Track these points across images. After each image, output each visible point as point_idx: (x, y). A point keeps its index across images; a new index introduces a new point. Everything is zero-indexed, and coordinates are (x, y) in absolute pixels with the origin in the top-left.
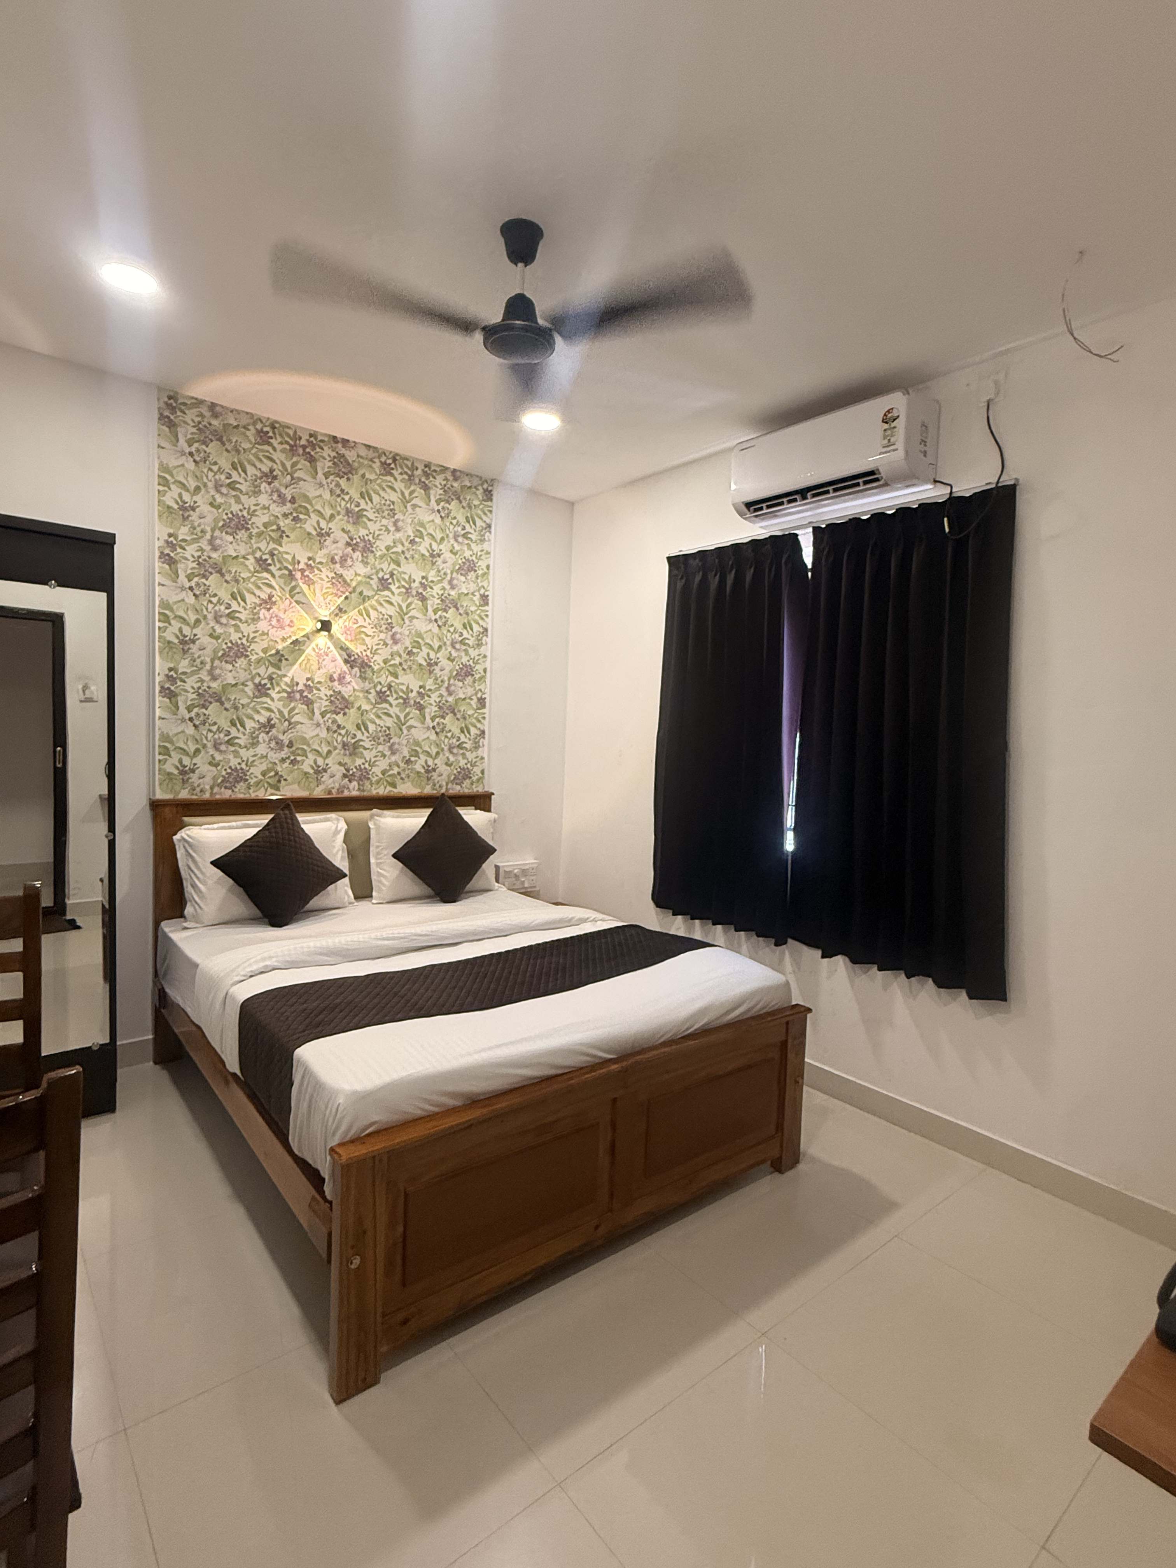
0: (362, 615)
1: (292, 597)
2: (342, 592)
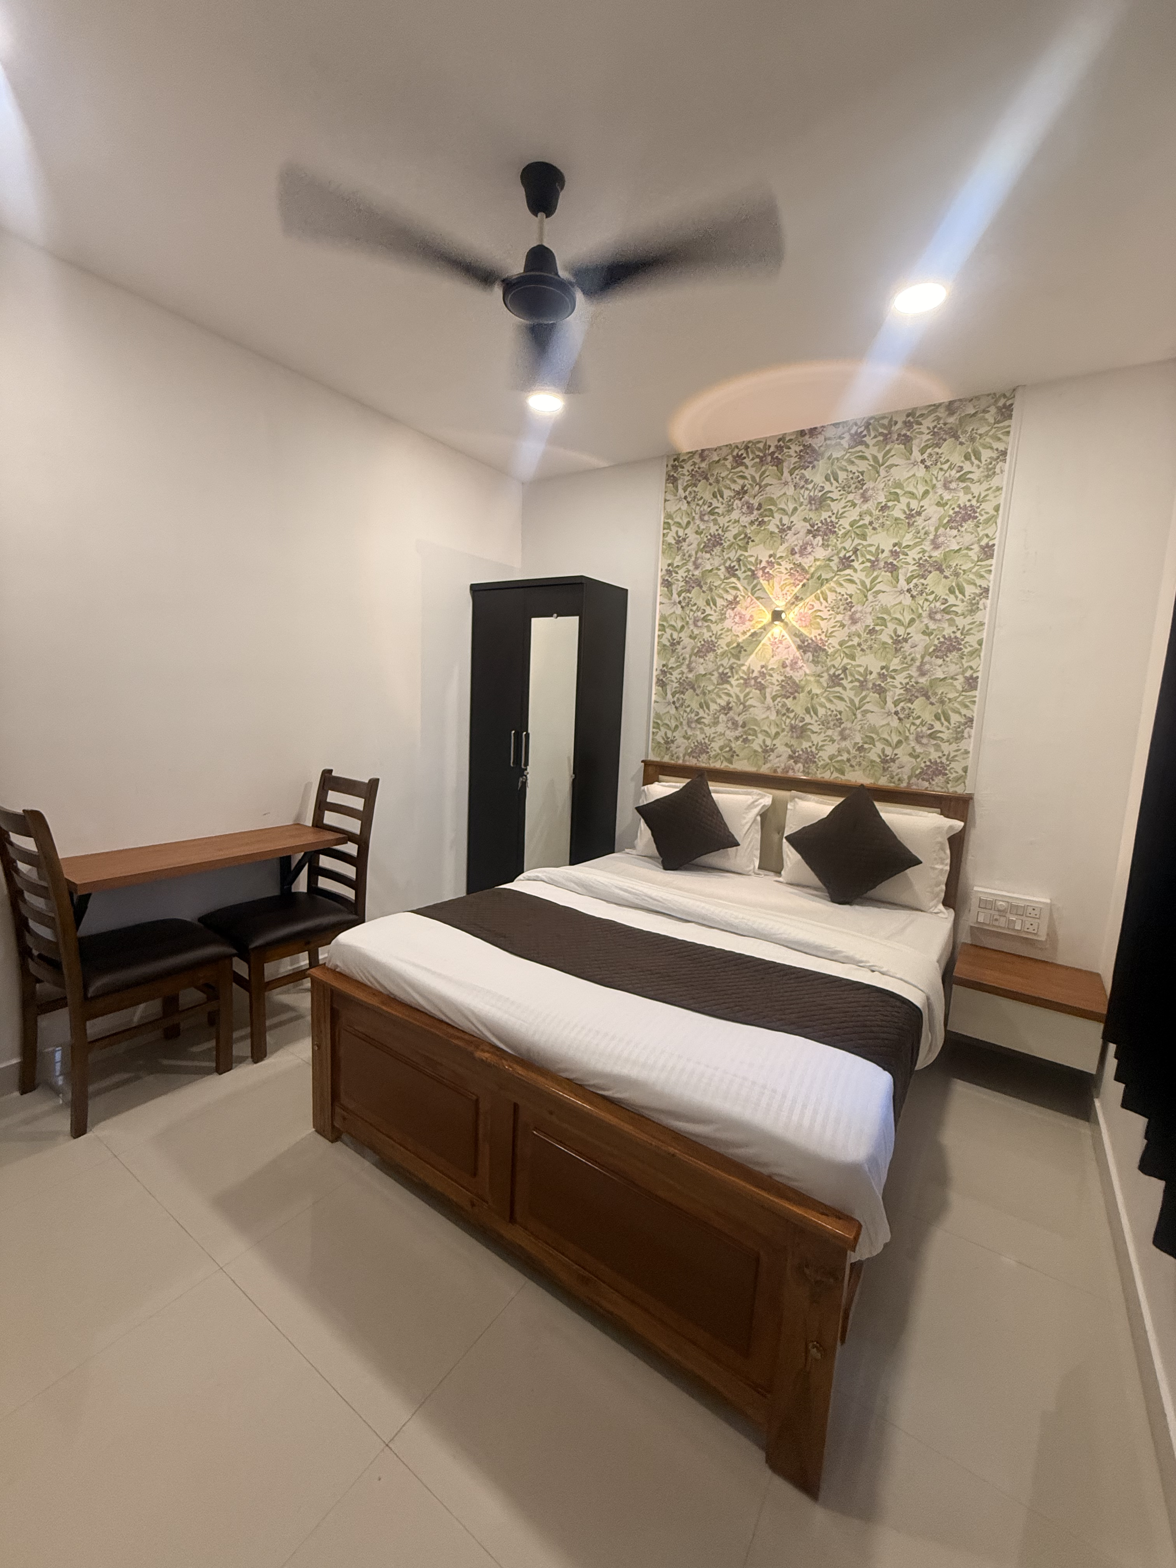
0: (818, 599)
1: (753, 595)
2: (799, 580)
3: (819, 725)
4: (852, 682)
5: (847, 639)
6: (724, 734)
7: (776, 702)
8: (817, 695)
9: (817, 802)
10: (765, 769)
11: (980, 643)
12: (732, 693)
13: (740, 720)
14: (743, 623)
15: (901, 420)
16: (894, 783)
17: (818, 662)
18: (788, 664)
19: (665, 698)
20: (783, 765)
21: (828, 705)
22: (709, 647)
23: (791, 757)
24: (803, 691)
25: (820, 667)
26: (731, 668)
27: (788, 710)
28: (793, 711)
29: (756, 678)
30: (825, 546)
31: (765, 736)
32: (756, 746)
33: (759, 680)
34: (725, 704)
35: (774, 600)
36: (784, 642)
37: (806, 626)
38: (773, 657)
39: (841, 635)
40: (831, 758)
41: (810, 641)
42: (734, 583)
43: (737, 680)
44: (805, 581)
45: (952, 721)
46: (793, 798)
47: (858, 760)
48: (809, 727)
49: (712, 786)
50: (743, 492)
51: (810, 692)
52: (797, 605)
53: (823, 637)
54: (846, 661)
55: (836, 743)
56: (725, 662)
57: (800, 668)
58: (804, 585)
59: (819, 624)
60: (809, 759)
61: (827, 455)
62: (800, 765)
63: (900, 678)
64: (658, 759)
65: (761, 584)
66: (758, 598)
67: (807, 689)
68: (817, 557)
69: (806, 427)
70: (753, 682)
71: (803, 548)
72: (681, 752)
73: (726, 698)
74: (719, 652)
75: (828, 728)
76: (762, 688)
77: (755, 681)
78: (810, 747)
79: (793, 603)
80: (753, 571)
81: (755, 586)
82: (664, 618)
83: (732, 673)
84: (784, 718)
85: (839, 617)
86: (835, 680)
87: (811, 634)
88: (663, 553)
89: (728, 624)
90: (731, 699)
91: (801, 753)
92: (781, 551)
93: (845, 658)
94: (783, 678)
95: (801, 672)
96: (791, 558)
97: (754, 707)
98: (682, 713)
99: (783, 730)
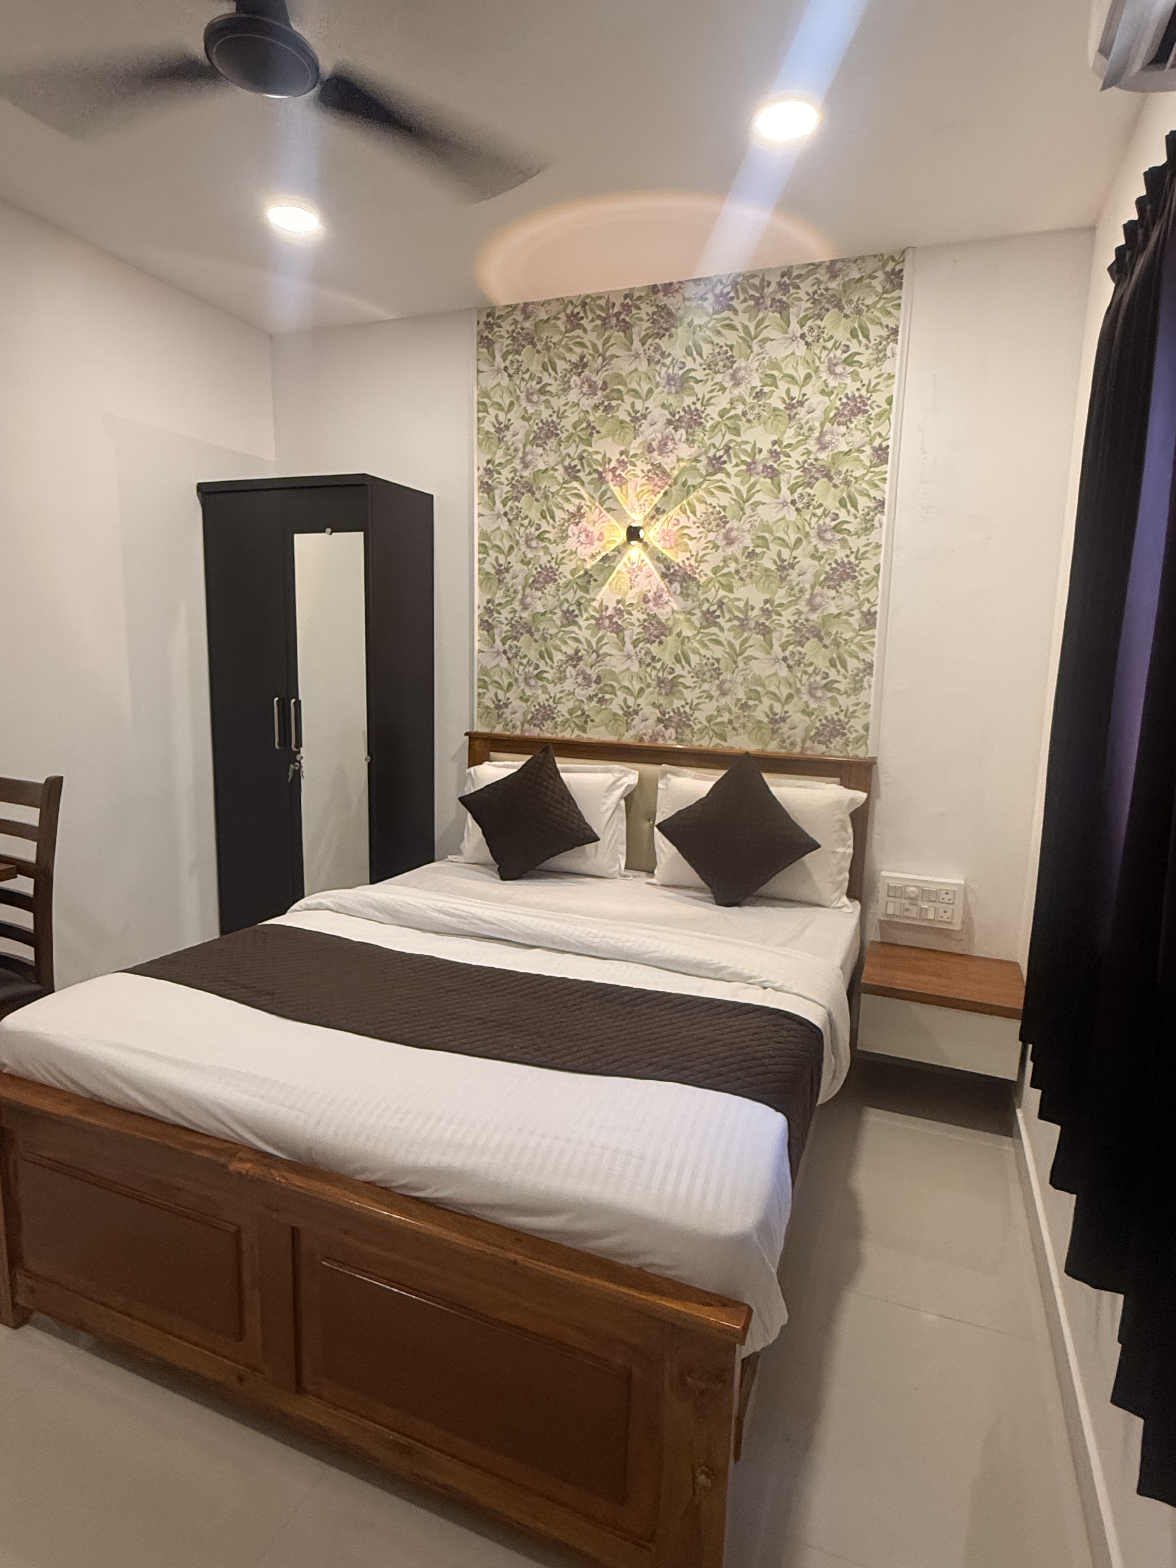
0: (685, 512)
1: (602, 505)
2: (660, 486)
3: (693, 677)
4: (730, 620)
5: (721, 564)
6: (573, 693)
7: (638, 649)
8: (688, 638)
9: (694, 778)
10: (628, 738)
11: (877, 569)
12: (580, 637)
13: (593, 673)
14: (591, 543)
15: (775, 279)
16: (785, 748)
17: (688, 595)
18: (651, 599)
19: (492, 647)
20: (650, 732)
21: (703, 651)
22: (547, 576)
23: (659, 720)
24: (670, 634)
25: (690, 601)
26: (579, 604)
27: (653, 658)
28: (659, 660)
29: (610, 617)
30: (690, 442)
31: (627, 693)
32: (615, 707)
33: (615, 620)
34: (573, 652)
35: (628, 512)
36: (644, 569)
37: (671, 548)
38: (631, 588)
39: (715, 559)
40: (709, 719)
41: (677, 568)
42: (576, 488)
43: (587, 619)
44: (667, 487)
45: (849, 668)
46: (664, 774)
47: (742, 720)
48: (681, 680)
49: (561, 763)
50: (580, 365)
51: (679, 635)
52: (658, 520)
53: (692, 561)
54: (722, 593)
55: (714, 700)
56: (570, 596)
57: (666, 603)
58: (666, 493)
59: (686, 545)
60: (683, 722)
61: (687, 321)
62: (672, 731)
63: (787, 615)
64: (486, 730)
65: (612, 491)
66: (609, 510)
67: (676, 631)
68: (681, 456)
69: (660, 282)
70: (607, 622)
71: (663, 445)
72: (518, 718)
73: (574, 645)
74: (561, 582)
75: (704, 681)
76: (619, 630)
77: (610, 621)
78: (683, 706)
79: (653, 518)
80: (600, 473)
81: (604, 493)
82: (484, 535)
83: (580, 610)
84: (649, 670)
85: (712, 536)
86: (710, 619)
87: (677, 557)
88: (480, 445)
89: (571, 544)
90: (580, 646)
91: (672, 714)
92: (635, 447)
93: (720, 590)
94: (645, 616)
95: (668, 609)
96: (648, 457)
97: (611, 655)
98: (516, 666)
99: (649, 686)
